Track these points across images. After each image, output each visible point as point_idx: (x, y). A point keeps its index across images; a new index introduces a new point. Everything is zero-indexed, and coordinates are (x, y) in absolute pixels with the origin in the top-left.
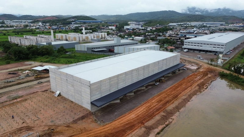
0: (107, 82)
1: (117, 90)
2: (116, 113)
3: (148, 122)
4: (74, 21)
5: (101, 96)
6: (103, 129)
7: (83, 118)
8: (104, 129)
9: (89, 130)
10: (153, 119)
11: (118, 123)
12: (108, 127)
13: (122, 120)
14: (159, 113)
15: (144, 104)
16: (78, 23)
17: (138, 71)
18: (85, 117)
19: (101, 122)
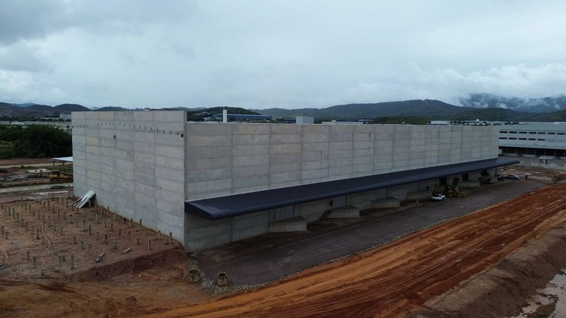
0: (257, 139)
1: (299, 184)
2: (288, 260)
3: (439, 297)
4: (211, 116)
5: (232, 190)
6: (221, 309)
7: (140, 265)
8: (226, 308)
9: (149, 309)
10: (463, 287)
11: (297, 292)
12: (248, 303)
13: (316, 283)
14: (482, 268)
15: (404, 242)
16: (217, 118)
17: (372, 136)
18: (154, 261)
19: (215, 283)
